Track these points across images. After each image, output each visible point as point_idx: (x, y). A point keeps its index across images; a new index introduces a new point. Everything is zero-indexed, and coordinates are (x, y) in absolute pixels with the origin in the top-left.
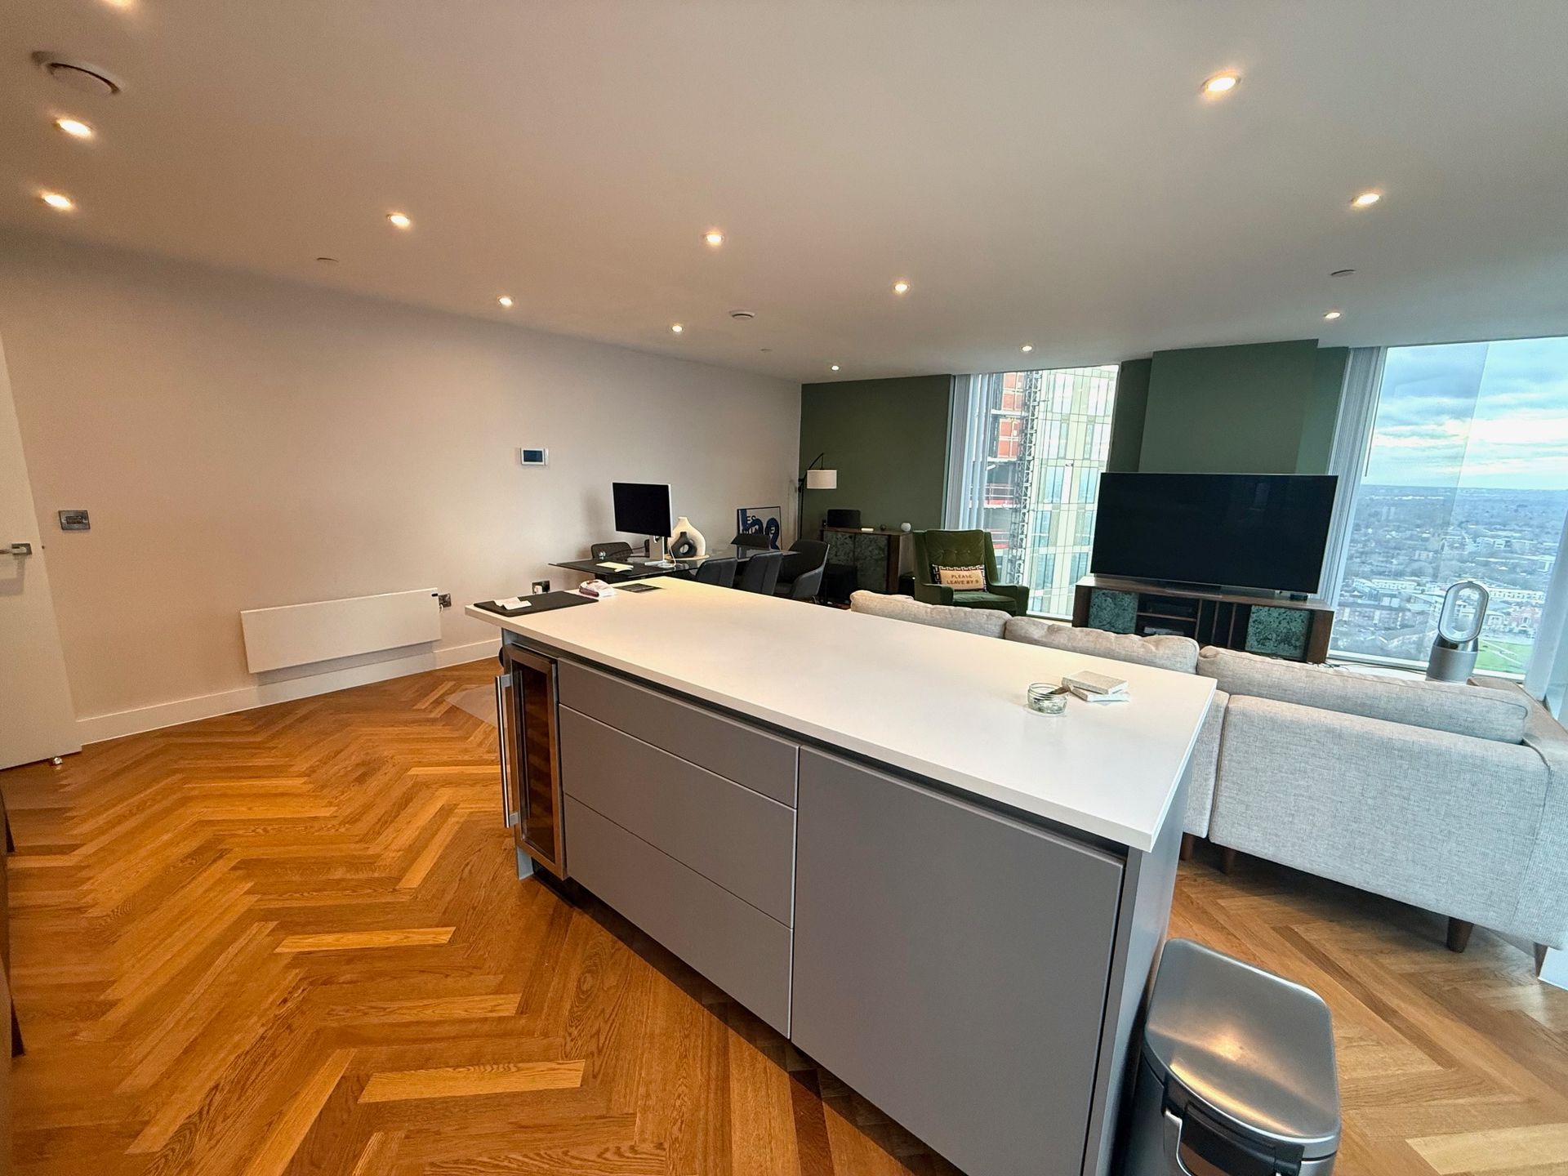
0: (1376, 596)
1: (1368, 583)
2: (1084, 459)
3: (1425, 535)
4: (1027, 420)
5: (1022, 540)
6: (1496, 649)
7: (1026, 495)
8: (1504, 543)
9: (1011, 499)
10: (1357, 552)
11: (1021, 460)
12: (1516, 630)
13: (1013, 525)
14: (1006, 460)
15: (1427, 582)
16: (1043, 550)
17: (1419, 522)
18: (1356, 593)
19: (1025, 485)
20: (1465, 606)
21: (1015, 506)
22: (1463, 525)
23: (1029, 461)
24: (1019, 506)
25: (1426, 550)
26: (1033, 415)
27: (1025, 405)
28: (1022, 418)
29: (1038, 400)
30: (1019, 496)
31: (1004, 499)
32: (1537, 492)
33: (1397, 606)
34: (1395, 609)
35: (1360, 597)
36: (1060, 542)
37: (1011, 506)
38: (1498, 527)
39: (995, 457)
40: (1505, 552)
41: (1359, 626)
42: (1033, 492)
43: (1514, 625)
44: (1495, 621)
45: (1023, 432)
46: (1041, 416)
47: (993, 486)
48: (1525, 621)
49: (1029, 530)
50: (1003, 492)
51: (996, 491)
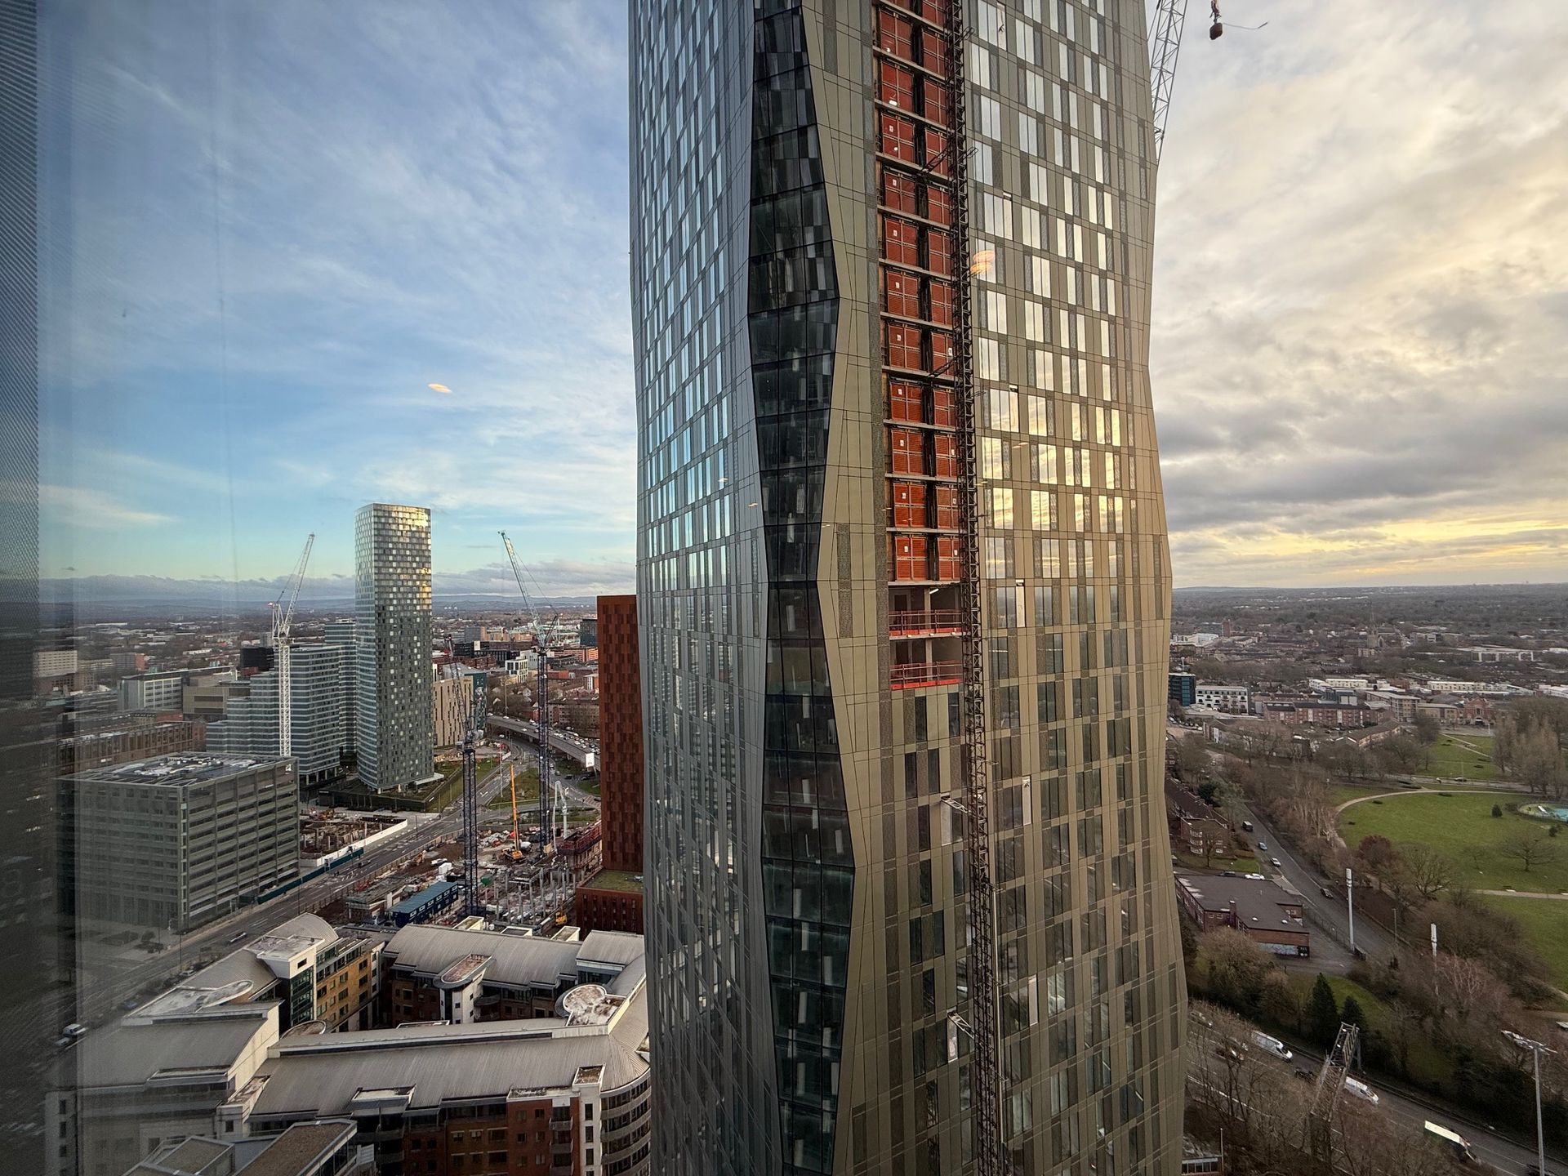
0: (1333, 695)
1: (1322, 683)
2: (1035, 577)
3: (1361, 633)
4: (966, 538)
5: (977, 673)
6: (1462, 743)
7: (976, 622)
8: (1434, 636)
9: (960, 626)
10: (1304, 652)
11: (965, 582)
12: (1472, 722)
13: (965, 658)
14: (949, 583)
15: (1377, 679)
16: (1004, 683)
17: (1353, 621)
18: (1313, 693)
19: (973, 610)
20: (1418, 701)
21: (965, 634)
22: (1394, 622)
23: (974, 583)
24: (969, 634)
25: (1366, 647)
26: (973, 531)
27: (962, 522)
28: (960, 536)
29: (975, 514)
30: (968, 622)
31: (953, 626)
32: (1448, 588)
33: (1356, 704)
34: (1355, 707)
35: (1319, 697)
36: (1022, 671)
37: (960, 634)
38: (1424, 621)
39: (937, 580)
40: (1437, 645)
41: (1325, 727)
42: (983, 617)
43: (1469, 717)
44: (1451, 714)
45: (963, 551)
46: (982, 532)
47: (937, 613)
48: (1478, 713)
49: (985, 661)
50: (951, 618)
51: (942, 618)
